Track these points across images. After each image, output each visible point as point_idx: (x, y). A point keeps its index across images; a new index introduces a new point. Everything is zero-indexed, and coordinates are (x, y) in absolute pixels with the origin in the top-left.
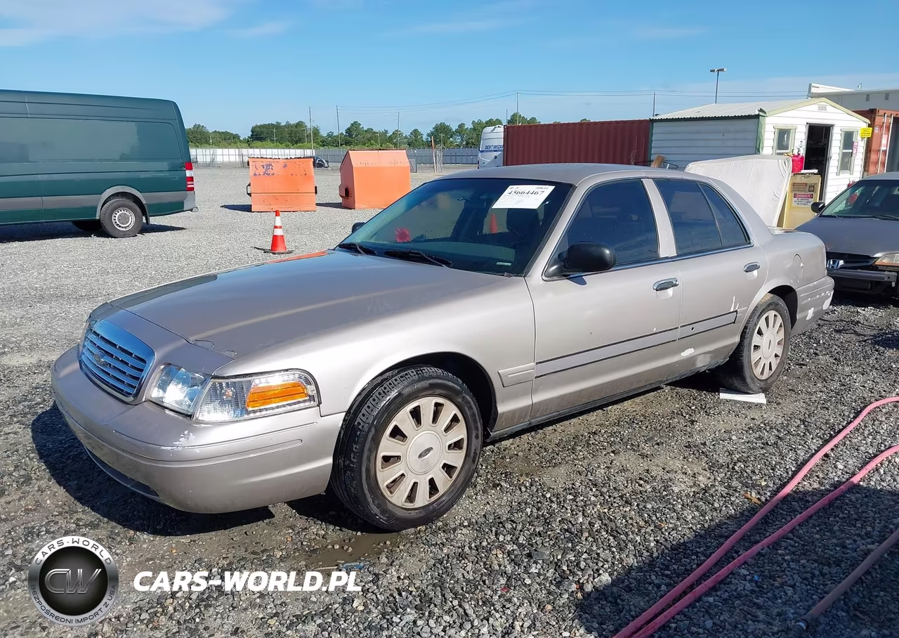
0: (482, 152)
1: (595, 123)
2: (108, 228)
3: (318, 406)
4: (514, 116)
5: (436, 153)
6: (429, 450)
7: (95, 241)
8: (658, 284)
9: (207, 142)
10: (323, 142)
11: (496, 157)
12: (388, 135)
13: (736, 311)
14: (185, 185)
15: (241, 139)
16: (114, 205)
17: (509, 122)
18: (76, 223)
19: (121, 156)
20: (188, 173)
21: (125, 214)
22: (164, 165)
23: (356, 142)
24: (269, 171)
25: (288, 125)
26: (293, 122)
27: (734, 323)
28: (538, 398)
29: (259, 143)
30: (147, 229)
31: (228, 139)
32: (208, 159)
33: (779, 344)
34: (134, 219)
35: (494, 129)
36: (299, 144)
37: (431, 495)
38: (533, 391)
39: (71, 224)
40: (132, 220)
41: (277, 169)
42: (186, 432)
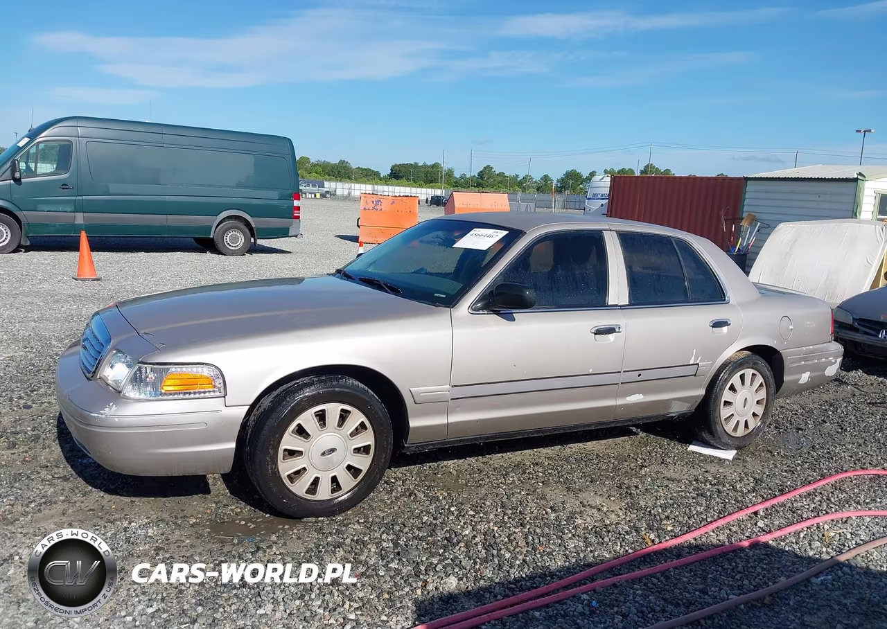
0: (589, 199)
1: (702, 178)
2: (220, 246)
3: (224, 397)
4: (647, 167)
5: (555, 199)
6: (333, 450)
7: (208, 256)
8: (596, 328)
9: (349, 178)
10: (456, 182)
11: (602, 205)
12: (519, 179)
13: (698, 364)
14: (292, 214)
15: (382, 176)
16: (227, 226)
17: (642, 172)
18: (196, 239)
19: (237, 184)
20: (296, 203)
21: (236, 235)
22: (275, 194)
23: (487, 184)
24: (379, 207)
25: (425, 166)
26: (430, 163)
27: (695, 375)
28: (454, 419)
29: (394, 181)
30: (254, 249)
31: (368, 175)
32: (346, 192)
33: (758, 402)
34: (243, 240)
35: (602, 179)
36: (431, 184)
37: (333, 491)
38: (447, 412)
39: (193, 240)
40: (241, 240)
41: (385, 205)
42: (111, 404)
